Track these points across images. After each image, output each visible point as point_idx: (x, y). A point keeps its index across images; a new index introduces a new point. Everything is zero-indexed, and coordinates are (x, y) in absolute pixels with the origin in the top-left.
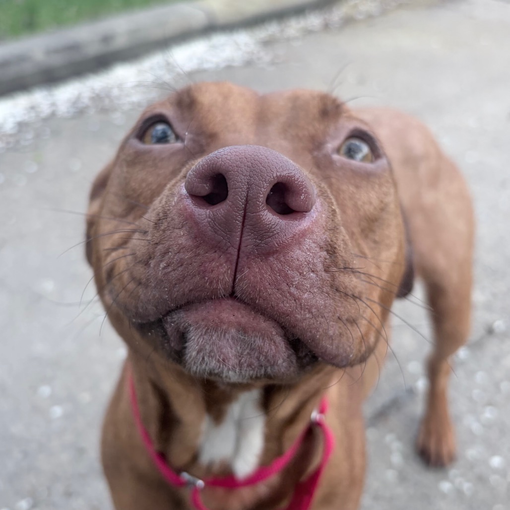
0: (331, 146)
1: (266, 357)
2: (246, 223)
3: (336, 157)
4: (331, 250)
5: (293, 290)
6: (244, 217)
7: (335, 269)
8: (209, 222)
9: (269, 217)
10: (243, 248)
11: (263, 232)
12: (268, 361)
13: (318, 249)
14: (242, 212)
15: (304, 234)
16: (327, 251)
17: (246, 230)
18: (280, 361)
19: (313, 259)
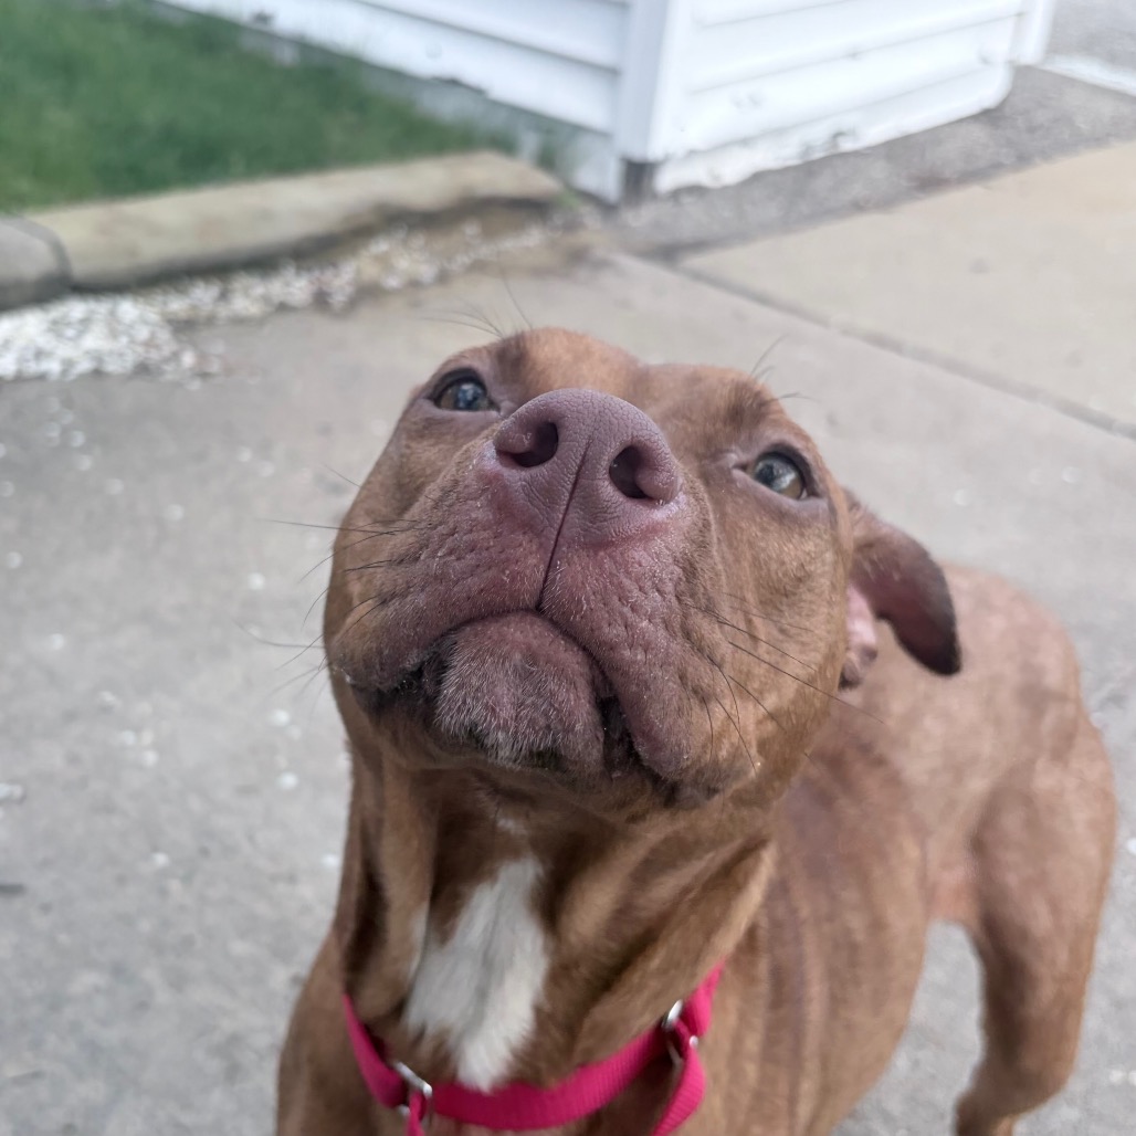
0: (734, 457)
1: (559, 711)
2: (576, 494)
3: (738, 474)
4: (690, 570)
5: (626, 610)
6: (575, 484)
7: (690, 601)
8: (523, 486)
9: (608, 491)
10: (565, 530)
11: (596, 511)
12: (561, 720)
13: (671, 561)
14: (572, 477)
15: (654, 530)
16: (684, 569)
17: (574, 503)
18: (578, 727)
19: (661, 572)
